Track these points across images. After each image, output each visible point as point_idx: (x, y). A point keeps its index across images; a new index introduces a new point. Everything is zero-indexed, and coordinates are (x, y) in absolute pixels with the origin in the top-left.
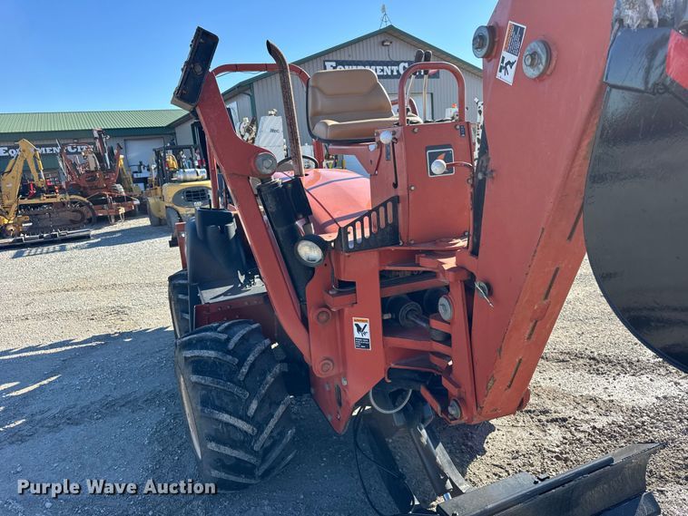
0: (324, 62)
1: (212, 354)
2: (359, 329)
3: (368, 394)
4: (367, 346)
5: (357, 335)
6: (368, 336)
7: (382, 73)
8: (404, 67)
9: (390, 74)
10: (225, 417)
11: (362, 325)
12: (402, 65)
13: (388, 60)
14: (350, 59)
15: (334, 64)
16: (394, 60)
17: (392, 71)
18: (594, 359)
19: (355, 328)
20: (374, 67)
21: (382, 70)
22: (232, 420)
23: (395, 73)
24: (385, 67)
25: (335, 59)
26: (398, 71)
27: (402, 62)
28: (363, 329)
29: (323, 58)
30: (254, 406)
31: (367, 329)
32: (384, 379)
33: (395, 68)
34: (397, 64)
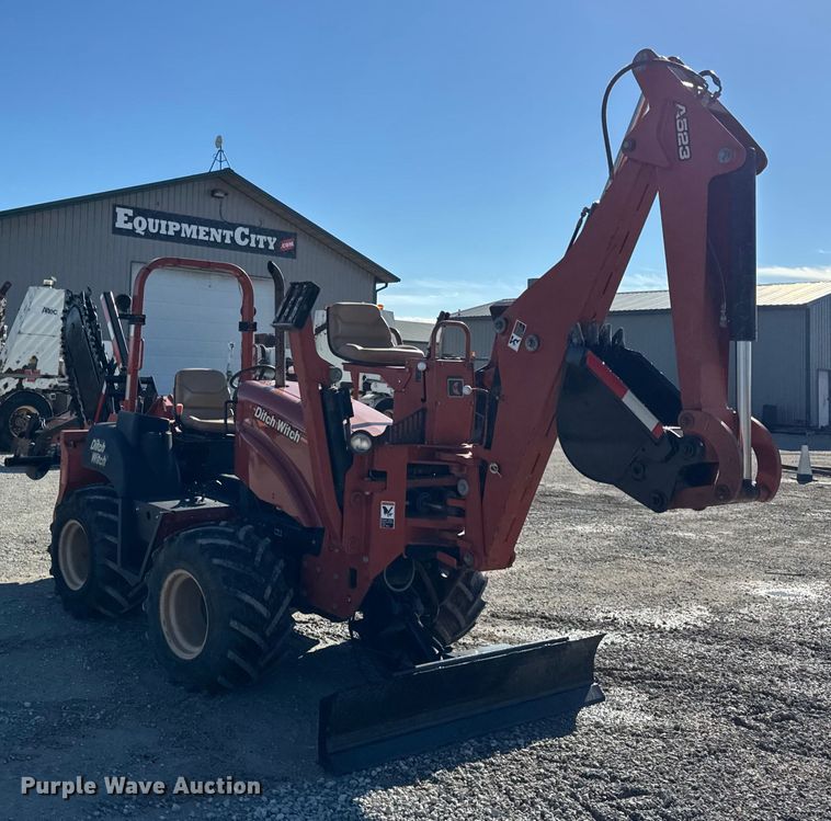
0: (115, 207)
1: (227, 543)
2: (386, 511)
3: (382, 574)
4: (391, 526)
5: (383, 516)
6: (392, 517)
7: (206, 238)
8: (243, 233)
9: (219, 240)
10: (247, 598)
11: (388, 507)
12: (240, 230)
13: (219, 219)
14: (159, 209)
15: (130, 213)
16: (229, 220)
17: (223, 237)
18: (546, 618)
19: (382, 510)
20: (194, 227)
21: (208, 234)
22: (253, 602)
23: (228, 241)
24: (213, 230)
25: (134, 205)
26: (232, 238)
27: (241, 225)
28: (388, 512)
29: (113, 201)
30: (269, 591)
31: (393, 511)
32: (401, 556)
33: (228, 233)
34: (233, 227)
